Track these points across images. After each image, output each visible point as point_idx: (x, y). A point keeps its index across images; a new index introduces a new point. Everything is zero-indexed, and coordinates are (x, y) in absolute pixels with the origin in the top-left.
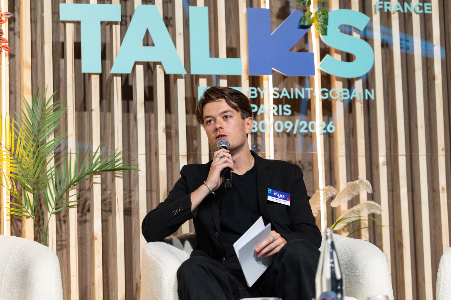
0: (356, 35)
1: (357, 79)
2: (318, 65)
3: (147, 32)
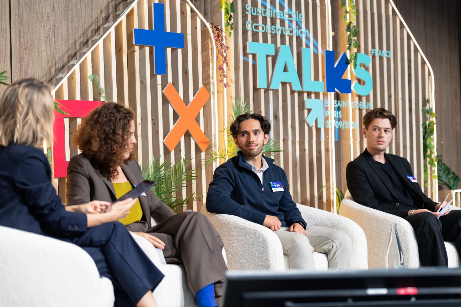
1: (364, 96)
3: (285, 63)
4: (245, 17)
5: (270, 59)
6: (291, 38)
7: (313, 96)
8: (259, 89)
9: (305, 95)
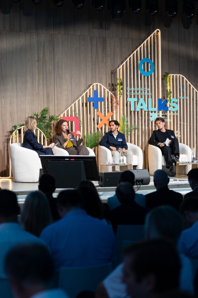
0: (175, 103)
1: (175, 111)
2: (169, 109)
4: (127, 91)
5: (136, 103)
6: (145, 96)
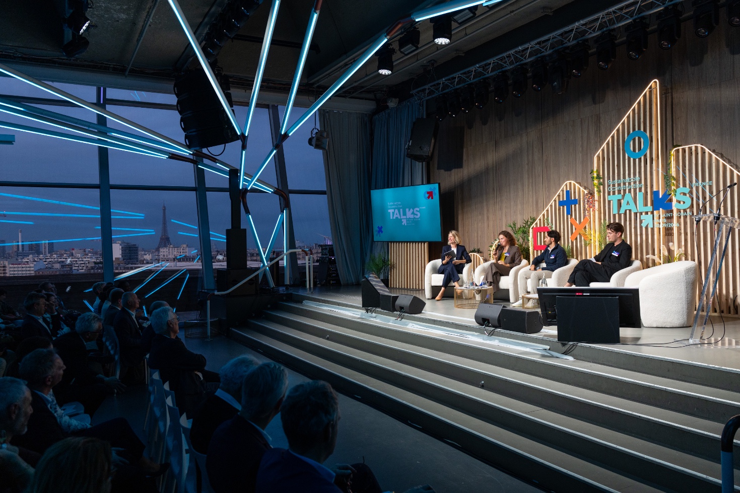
3: (628, 202)
7: (649, 213)
8: (621, 214)
9: (643, 214)
